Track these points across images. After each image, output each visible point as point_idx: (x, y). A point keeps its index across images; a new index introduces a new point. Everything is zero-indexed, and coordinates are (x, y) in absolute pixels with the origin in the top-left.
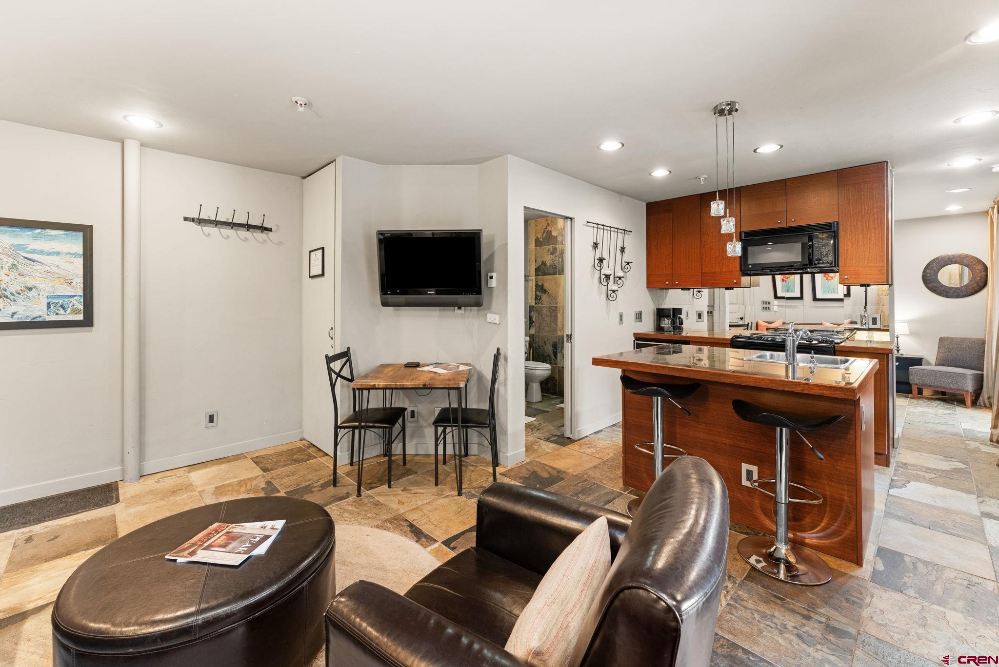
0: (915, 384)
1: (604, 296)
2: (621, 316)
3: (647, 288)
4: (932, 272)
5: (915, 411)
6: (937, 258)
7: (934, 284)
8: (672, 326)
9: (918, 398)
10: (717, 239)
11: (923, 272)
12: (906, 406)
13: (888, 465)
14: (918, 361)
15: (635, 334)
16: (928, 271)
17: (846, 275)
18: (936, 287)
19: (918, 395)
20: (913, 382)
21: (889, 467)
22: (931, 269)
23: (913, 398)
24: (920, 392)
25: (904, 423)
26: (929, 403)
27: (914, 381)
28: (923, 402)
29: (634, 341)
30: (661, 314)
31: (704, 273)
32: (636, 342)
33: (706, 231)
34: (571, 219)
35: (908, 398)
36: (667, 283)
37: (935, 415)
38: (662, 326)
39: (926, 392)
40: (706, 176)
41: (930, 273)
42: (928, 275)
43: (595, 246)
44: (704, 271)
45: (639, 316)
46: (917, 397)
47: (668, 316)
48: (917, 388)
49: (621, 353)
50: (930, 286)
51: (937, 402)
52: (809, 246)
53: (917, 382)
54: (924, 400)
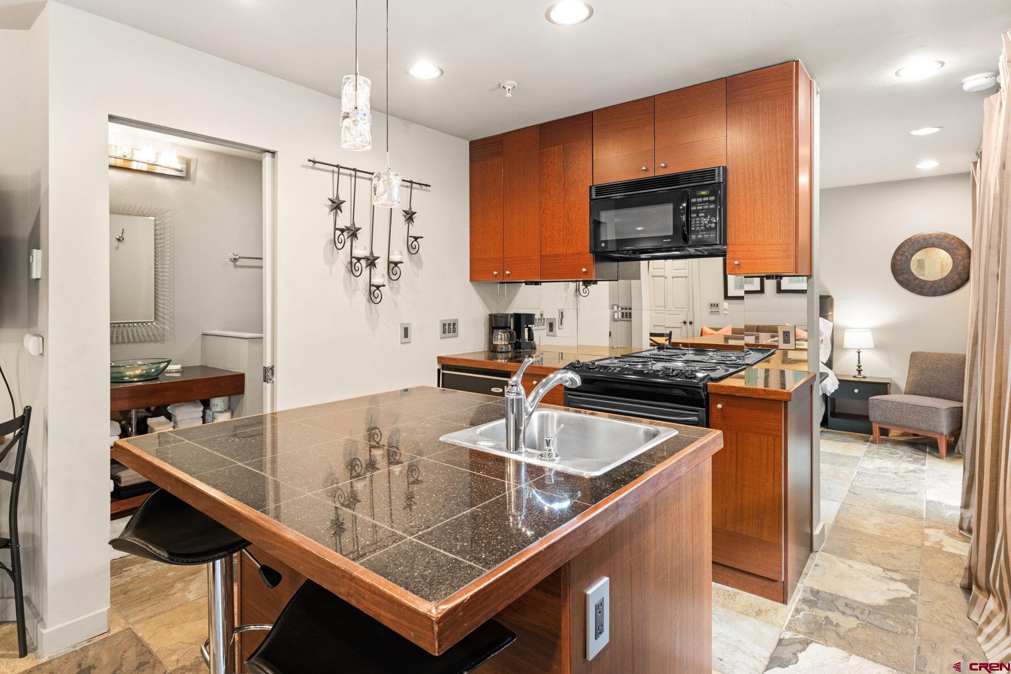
0: (875, 422)
1: (361, 296)
2: (406, 330)
3: (470, 281)
4: (904, 259)
5: (871, 467)
6: (910, 239)
7: (906, 276)
8: (510, 344)
9: (882, 442)
10: (562, 201)
11: (893, 259)
12: (859, 458)
13: (785, 602)
14: (882, 388)
15: (440, 359)
16: (898, 257)
17: (736, 260)
18: (908, 280)
19: (881, 435)
20: (874, 420)
21: (786, 604)
22: (902, 255)
23: (873, 442)
24: (884, 432)
25: (847, 492)
26: (893, 450)
27: (875, 417)
28: (885, 449)
29: (439, 371)
30: (496, 323)
31: (545, 256)
32: (442, 371)
33: (547, 185)
34: (273, 153)
35: (868, 441)
36: (495, 273)
37: (895, 473)
38: (494, 343)
39: (894, 433)
40: (515, 84)
41: (901, 261)
42: (899, 263)
43: (336, 206)
44: (543, 253)
45: (449, 328)
46: (880, 439)
47: (506, 328)
48: (879, 428)
49: (406, 390)
50: (901, 278)
51: (904, 448)
52: (682, 209)
53: (879, 419)
54: (888, 445)
